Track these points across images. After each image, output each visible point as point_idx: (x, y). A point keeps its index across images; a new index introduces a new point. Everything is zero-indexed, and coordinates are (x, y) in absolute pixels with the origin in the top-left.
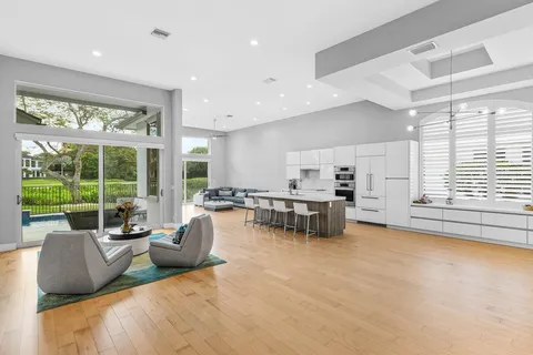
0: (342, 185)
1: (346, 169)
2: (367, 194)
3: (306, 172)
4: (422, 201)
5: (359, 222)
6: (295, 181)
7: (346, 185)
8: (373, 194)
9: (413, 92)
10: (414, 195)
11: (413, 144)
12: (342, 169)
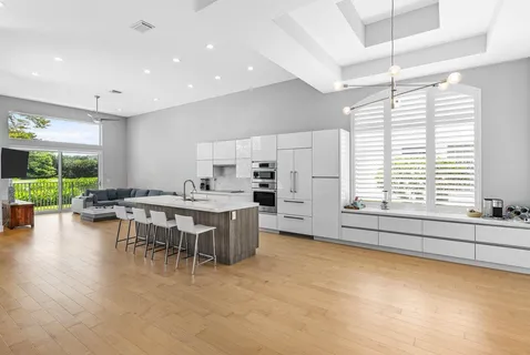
0: (262, 185)
1: (266, 165)
2: (290, 197)
3: (220, 169)
4: (353, 206)
5: (282, 233)
6: (207, 180)
7: (266, 186)
8: (297, 197)
9: (343, 68)
10: (345, 198)
11: (344, 134)
12: (262, 165)
